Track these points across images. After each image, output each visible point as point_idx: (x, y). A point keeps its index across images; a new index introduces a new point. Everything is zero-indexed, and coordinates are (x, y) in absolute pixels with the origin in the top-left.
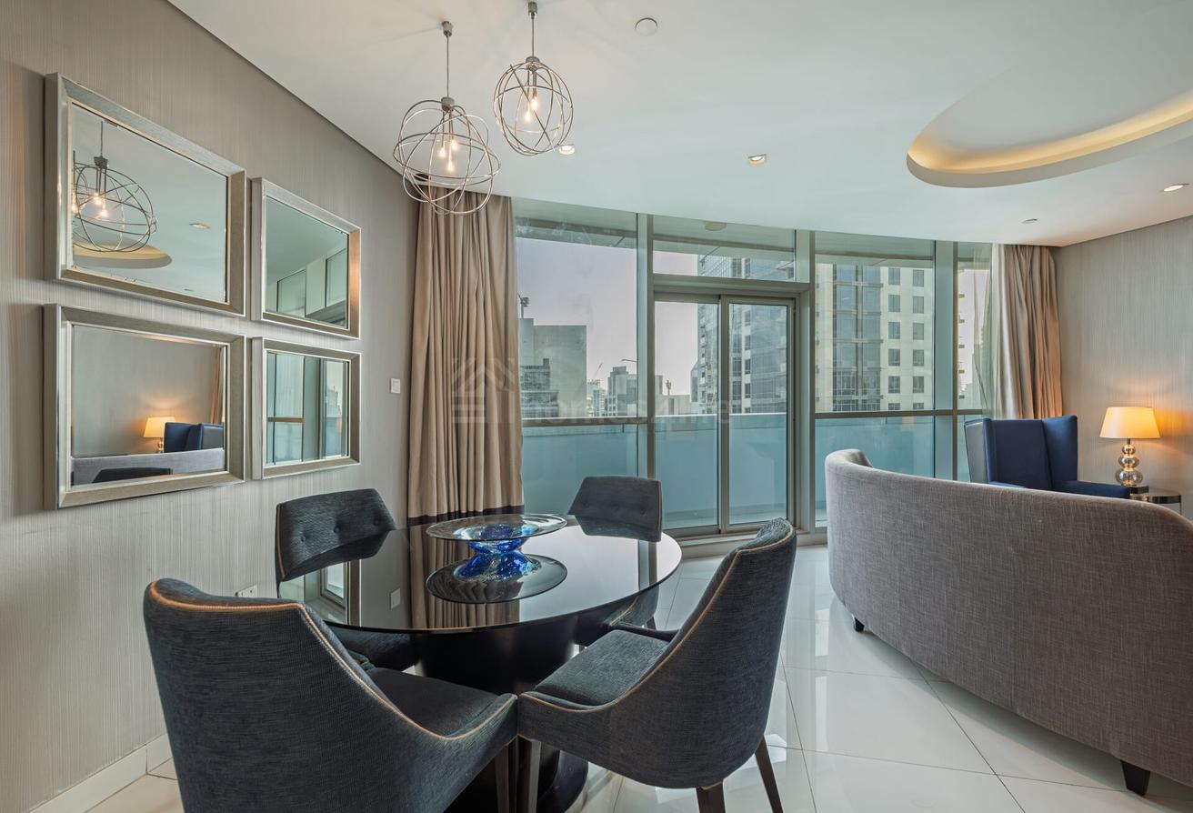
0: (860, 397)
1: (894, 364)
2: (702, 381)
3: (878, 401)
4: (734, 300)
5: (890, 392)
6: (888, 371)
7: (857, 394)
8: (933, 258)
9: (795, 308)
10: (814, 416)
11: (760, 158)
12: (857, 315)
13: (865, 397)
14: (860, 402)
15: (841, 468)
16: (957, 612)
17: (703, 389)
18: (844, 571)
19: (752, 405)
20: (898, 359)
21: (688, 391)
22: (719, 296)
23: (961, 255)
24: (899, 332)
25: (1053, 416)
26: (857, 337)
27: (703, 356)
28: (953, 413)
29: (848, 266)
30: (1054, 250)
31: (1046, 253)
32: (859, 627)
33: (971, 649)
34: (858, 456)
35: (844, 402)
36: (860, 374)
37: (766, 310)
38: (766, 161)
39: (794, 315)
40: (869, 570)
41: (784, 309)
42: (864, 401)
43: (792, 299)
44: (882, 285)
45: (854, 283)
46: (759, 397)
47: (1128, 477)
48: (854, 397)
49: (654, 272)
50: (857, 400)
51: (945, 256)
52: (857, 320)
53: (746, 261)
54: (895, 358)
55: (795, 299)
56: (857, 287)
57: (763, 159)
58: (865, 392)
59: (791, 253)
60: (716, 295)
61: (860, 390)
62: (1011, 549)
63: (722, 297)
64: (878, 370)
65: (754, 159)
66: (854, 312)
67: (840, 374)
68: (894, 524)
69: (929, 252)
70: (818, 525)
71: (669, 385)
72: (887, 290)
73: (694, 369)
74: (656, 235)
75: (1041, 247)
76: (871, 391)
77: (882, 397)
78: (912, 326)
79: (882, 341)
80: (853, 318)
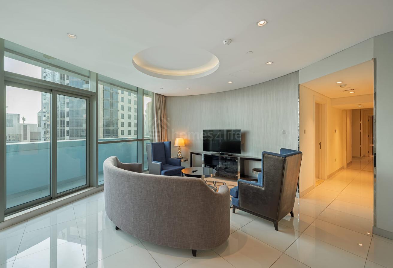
0: (112, 128)
1: (122, 118)
2: (44, 118)
3: (118, 129)
4: (60, 93)
5: (121, 126)
6: (121, 120)
7: (111, 127)
8: (137, 91)
9: (90, 101)
10: (98, 143)
11: (73, 36)
12: (111, 101)
13: (114, 128)
14: (112, 130)
15: (111, 170)
16: (152, 219)
17: (45, 122)
18: (112, 209)
19: (70, 130)
20: (124, 116)
21: (36, 122)
22: (52, 90)
23: (145, 93)
24: (124, 108)
25: (165, 141)
26: (111, 108)
27: (45, 108)
28: (143, 140)
29: (108, 87)
30: (165, 96)
31: (164, 97)
32: (117, 229)
33: (156, 230)
34: (115, 159)
35: (107, 129)
36: (112, 120)
37: (76, 100)
38: (76, 38)
39: (90, 103)
40: (122, 208)
41: (85, 100)
42: (113, 129)
43: (89, 97)
44: (119, 93)
45: (110, 91)
46: (73, 126)
47: (179, 155)
48: (110, 128)
49: (5, 70)
50: (111, 129)
51: (140, 92)
52: (111, 103)
53: (67, 76)
54: (123, 117)
55: (90, 97)
56: (111, 92)
57: (75, 37)
58: (113, 126)
59: (88, 78)
60: (50, 89)
61: (112, 126)
62: (167, 196)
63: (53, 91)
64: (118, 120)
65: (70, 35)
66: (110, 100)
67: (105, 120)
68: (131, 191)
69: (136, 90)
70: (99, 184)
71: (24, 119)
72: (120, 96)
73: (40, 112)
74: (6, 48)
75: (163, 95)
76: (115, 126)
77: (119, 128)
78: (127, 107)
79: (119, 111)
80: (110, 102)
